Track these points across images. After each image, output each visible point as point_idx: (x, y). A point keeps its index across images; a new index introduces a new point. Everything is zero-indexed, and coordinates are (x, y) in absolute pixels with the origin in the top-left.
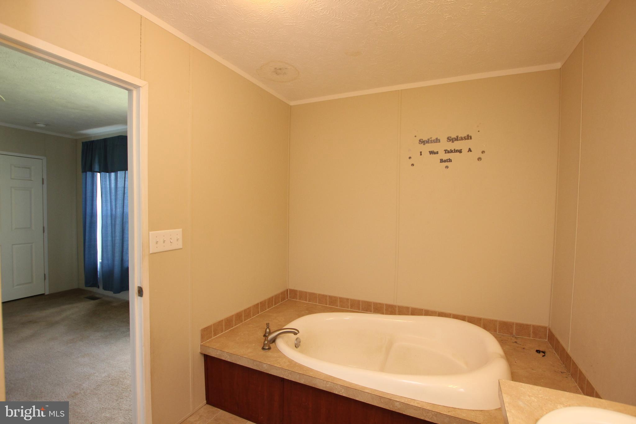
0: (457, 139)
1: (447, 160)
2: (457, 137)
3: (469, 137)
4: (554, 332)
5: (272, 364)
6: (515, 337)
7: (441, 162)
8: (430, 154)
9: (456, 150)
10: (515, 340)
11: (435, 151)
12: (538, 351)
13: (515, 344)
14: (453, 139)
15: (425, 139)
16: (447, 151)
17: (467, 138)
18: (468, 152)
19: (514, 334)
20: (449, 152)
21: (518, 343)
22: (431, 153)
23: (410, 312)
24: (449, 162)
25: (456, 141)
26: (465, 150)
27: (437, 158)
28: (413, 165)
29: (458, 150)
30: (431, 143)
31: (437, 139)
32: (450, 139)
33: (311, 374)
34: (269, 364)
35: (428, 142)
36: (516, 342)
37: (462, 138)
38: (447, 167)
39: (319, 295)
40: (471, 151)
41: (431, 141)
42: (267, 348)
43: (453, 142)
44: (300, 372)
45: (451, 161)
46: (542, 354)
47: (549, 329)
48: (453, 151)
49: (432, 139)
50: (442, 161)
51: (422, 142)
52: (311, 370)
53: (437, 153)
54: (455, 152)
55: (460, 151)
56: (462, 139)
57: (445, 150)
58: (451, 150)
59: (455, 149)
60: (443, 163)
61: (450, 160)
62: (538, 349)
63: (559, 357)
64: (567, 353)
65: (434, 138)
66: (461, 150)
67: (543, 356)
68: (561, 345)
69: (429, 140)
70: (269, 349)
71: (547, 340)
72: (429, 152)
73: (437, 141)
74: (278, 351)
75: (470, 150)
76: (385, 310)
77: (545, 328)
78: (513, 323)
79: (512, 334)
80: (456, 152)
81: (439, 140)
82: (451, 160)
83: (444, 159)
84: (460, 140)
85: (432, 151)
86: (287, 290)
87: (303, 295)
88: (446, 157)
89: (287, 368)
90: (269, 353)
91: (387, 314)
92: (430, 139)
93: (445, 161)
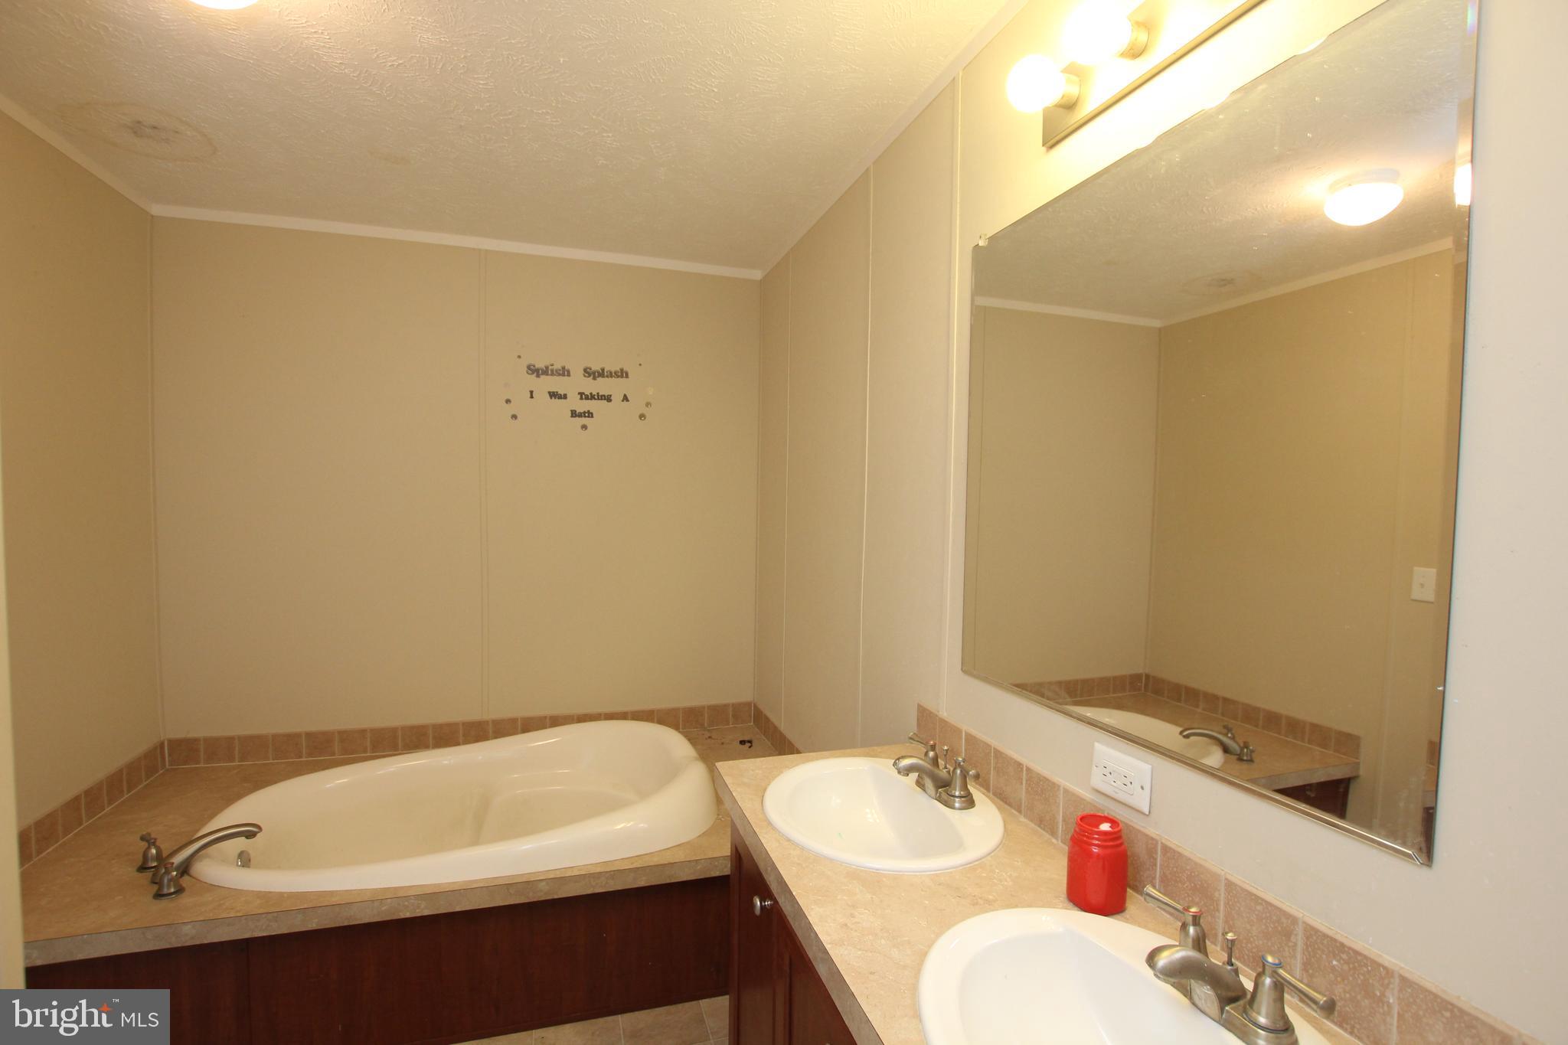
0: (601, 374)
1: (585, 412)
2: (603, 370)
3: (622, 374)
4: (761, 707)
5: (211, 916)
6: (709, 730)
7: (572, 416)
8: (551, 398)
9: (602, 396)
10: (707, 734)
11: (561, 392)
12: (742, 742)
13: (709, 740)
14: (594, 373)
15: (540, 365)
16: (582, 396)
17: (620, 374)
18: (623, 401)
19: (706, 724)
20: (587, 398)
21: (713, 737)
22: (553, 395)
23: (519, 728)
24: (589, 417)
25: (600, 378)
26: (617, 398)
27: (563, 407)
28: (514, 417)
29: (604, 396)
30: (552, 374)
31: (564, 368)
32: (588, 373)
33: (335, 900)
34: (202, 919)
35: (545, 372)
36: (710, 737)
37: (611, 373)
38: (584, 427)
39: (275, 736)
40: (628, 400)
41: (552, 371)
42: (172, 890)
43: (594, 379)
44: (306, 906)
45: (592, 417)
46: (748, 745)
47: (755, 706)
48: (596, 397)
49: (555, 367)
50: (574, 414)
51: (534, 371)
52: (332, 893)
53: (565, 397)
54: (598, 399)
55: (608, 399)
56: (611, 375)
57: (581, 394)
58: (591, 394)
59: (598, 393)
60: (577, 418)
61: (590, 415)
62: (742, 739)
63: (769, 744)
64: (780, 731)
65: (558, 366)
66: (611, 396)
67: (750, 747)
68: (772, 723)
69: (547, 368)
70: (180, 890)
71: (752, 724)
72: (549, 393)
73: (564, 372)
74: (212, 887)
75: (626, 398)
76: (461, 735)
77: (749, 704)
78: (704, 707)
79: (702, 725)
80: (602, 399)
81: (569, 372)
82: (592, 414)
83: (579, 410)
84: (607, 377)
85: (553, 392)
86: (162, 745)
87: (220, 748)
88: (583, 406)
89: (261, 911)
90: (185, 900)
91: (467, 742)
92: (550, 367)
93: (580, 415)
